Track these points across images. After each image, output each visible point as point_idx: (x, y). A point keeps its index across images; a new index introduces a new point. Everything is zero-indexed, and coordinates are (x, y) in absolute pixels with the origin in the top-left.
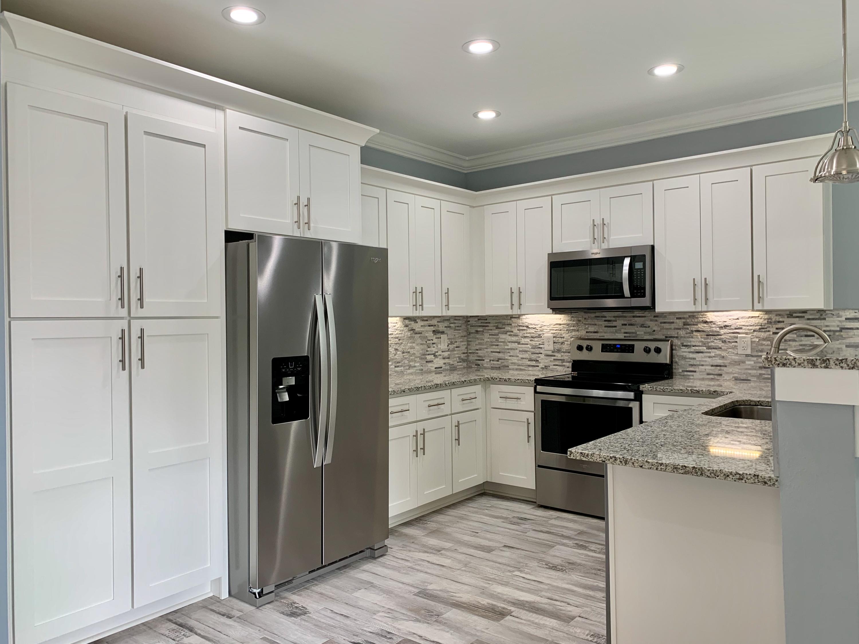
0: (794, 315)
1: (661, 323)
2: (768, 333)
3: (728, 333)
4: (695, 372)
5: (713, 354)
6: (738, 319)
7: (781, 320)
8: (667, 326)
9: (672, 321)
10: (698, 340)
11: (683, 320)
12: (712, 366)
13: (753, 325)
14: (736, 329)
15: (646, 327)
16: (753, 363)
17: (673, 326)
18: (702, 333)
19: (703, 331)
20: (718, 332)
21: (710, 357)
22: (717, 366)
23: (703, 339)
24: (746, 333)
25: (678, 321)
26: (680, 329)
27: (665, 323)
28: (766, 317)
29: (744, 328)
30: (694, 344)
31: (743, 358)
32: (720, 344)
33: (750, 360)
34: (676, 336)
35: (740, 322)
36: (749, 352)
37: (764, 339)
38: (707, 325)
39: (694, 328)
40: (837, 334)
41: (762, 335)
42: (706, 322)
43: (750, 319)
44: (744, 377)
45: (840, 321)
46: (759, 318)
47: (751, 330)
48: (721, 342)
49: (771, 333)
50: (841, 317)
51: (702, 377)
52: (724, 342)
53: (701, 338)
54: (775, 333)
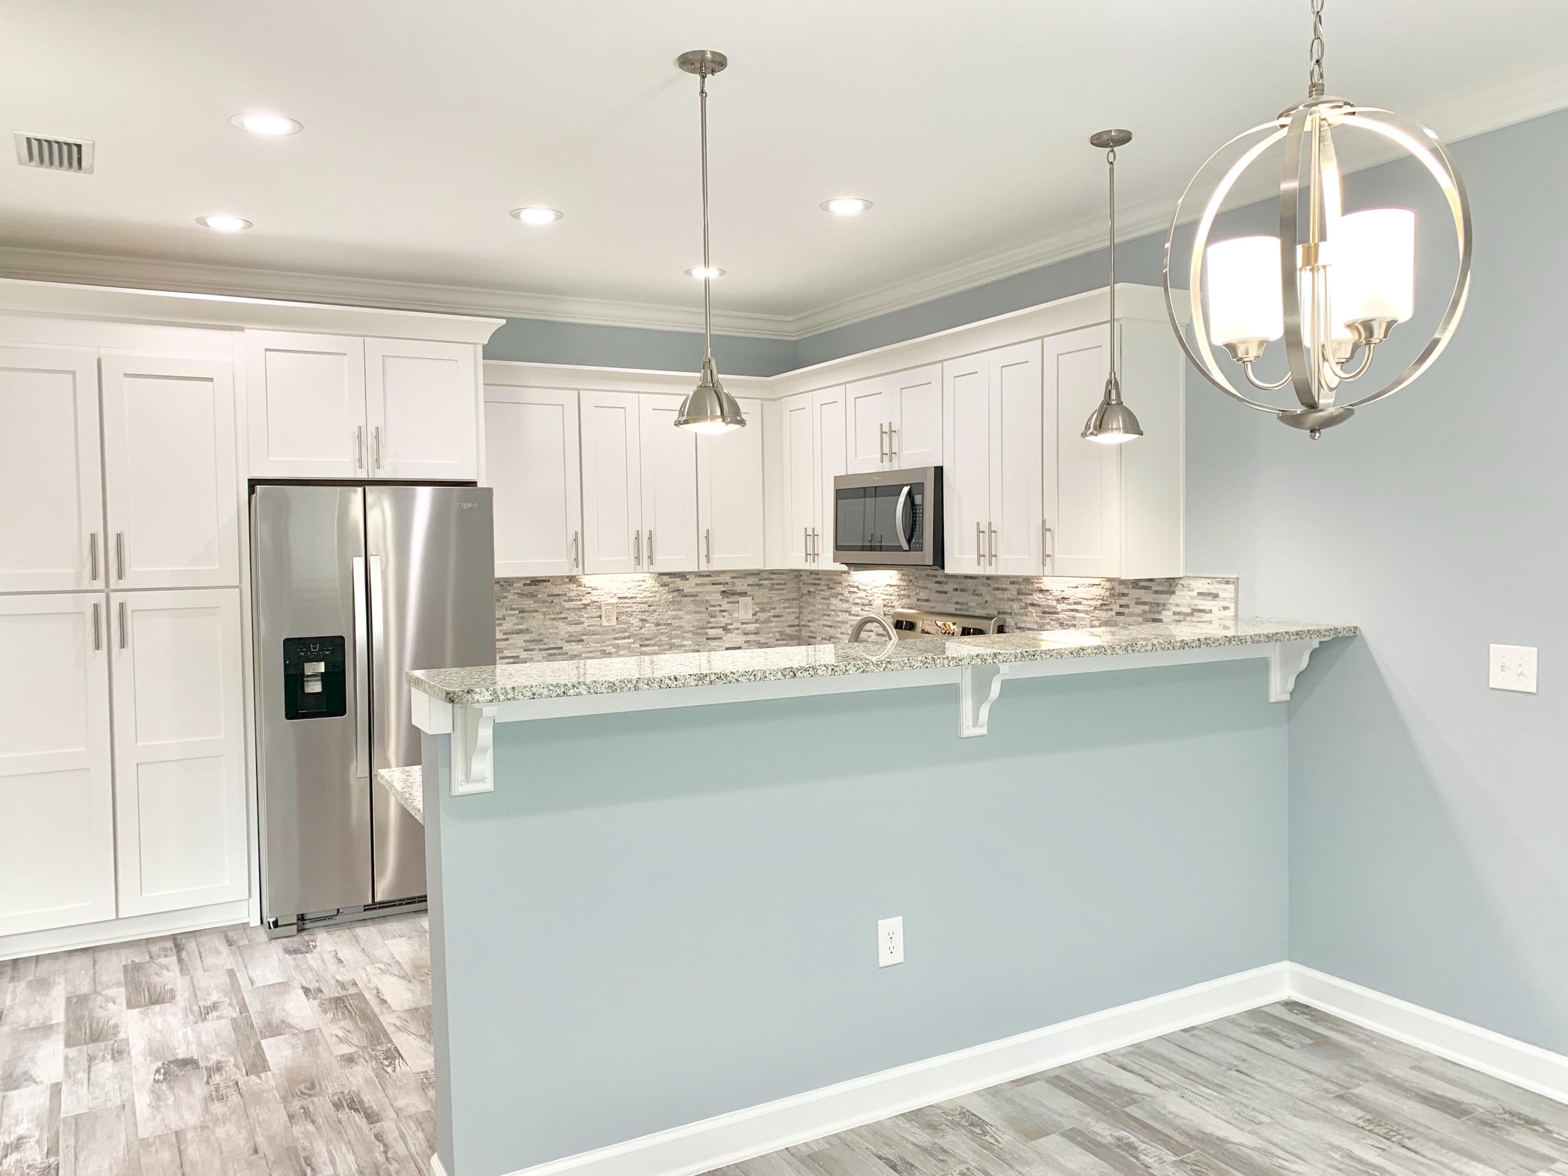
0: (1141, 584)
1: (994, 589)
2: (1110, 613)
3: (1066, 611)
6: (1077, 587)
7: (1125, 591)
8: (999, 594)
9: (1004, 586)
10: (1033, 620)
11: (1017, 586)
13: (1094, 599)
14: (1075, 603)
15: (978, 595)
17: (1006, 595)
18: (1038, 609)
19: (1039, 606)
20: (1055, 607)
23: (1038, 619)
24: (1086, 612)
25: (1011, 587)
26: (1013, 600)
27: (997, 589)
29: (1084, 602)
30: (1028, 625)
34: (1009, 611)
35: (1080, 593)
38: (1043, 595)
39: (1029, 599)
42: (1041, 591)
43: (1090, 588)
45: (1191, 597)
46: (1101, 586)
47: (1091, 606)
48: (1058, 625)
49: (1114, 613)
50: (1192, 590)
53: (1037, 616)
54: (1118, 614)
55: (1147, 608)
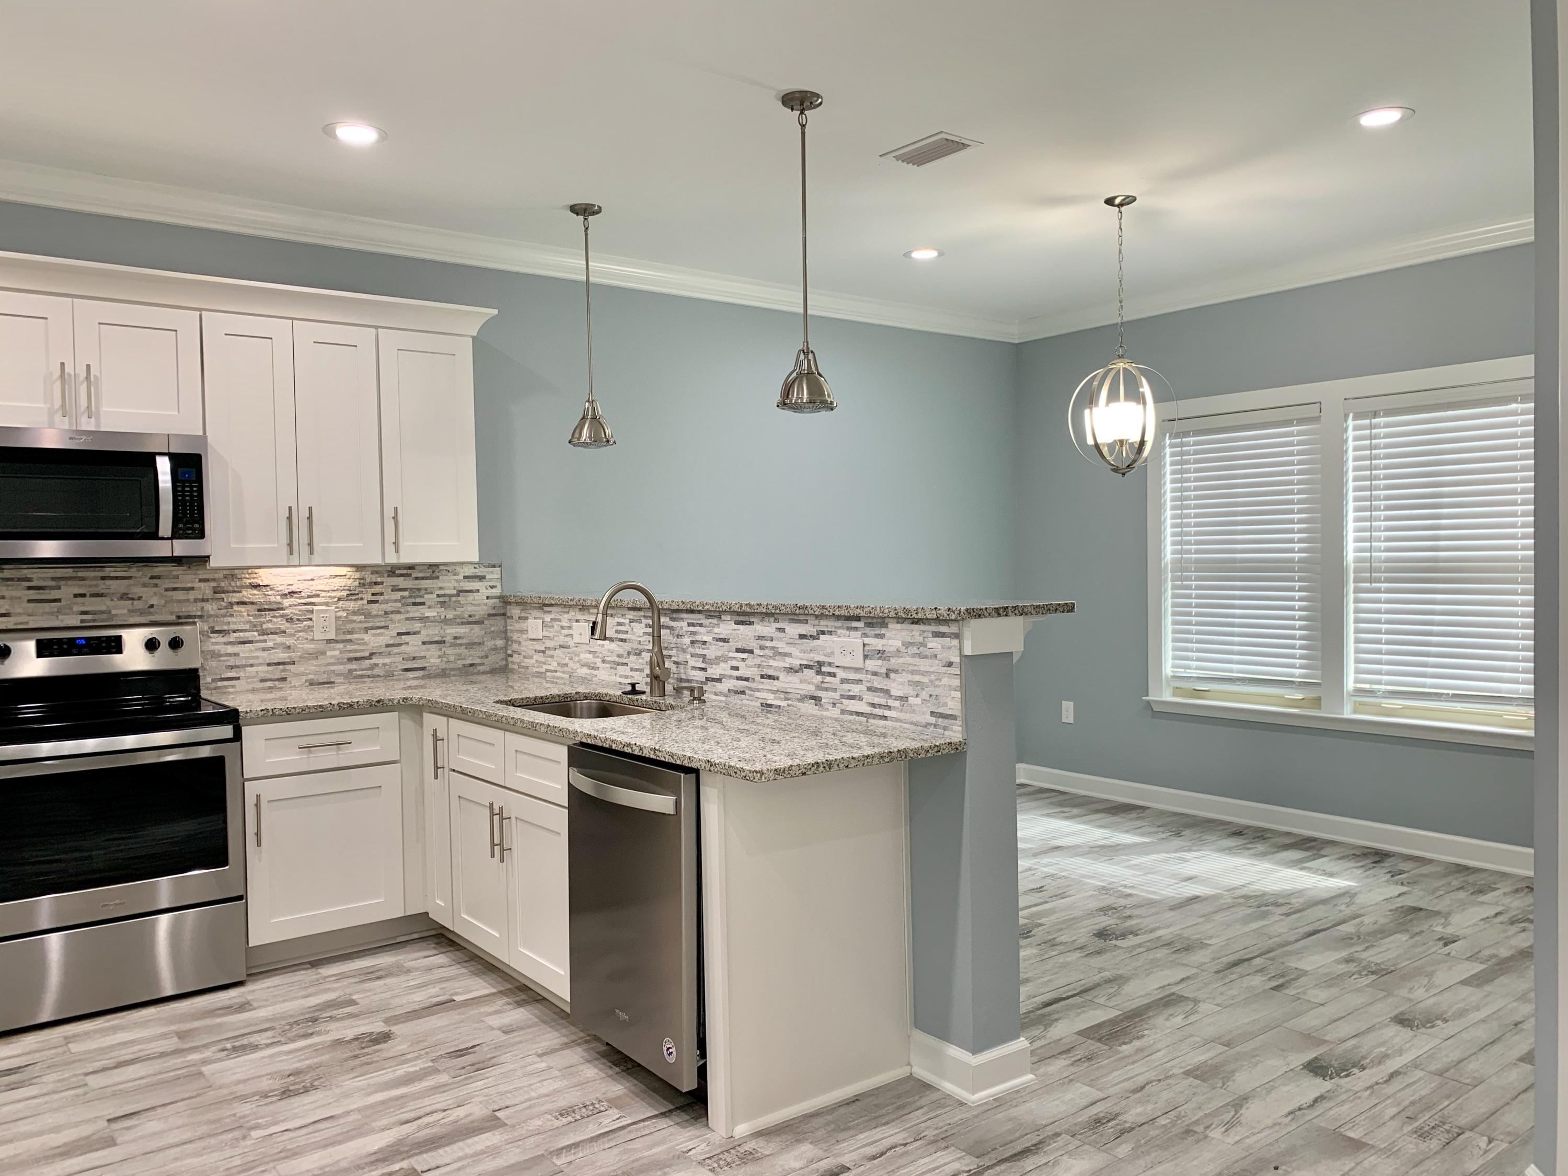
0: (398, 572)
1: (167, 590)
2: (361, 602)
3: (296, 606)
4: (238, 678)
5: (270, 644)
6: (312, 580)
7: (379, 580)
8: (180, 595)
9: (189, 585)
10: (242, 620)
11: (213, 584)
12: (269, 665)
13: (338, 590)
14: (309, 597)
15: (133, 599)
16: (337, 653)
17: (192, 595)
18: (249, 607)
19: (252, 603)
20: (280, 603)
21: (264, 649)
22: (278, 664)
23: (251, 618)
24: (327, 604)
25: (202, 585)
26: (207, 600)
27: (175, 589)
28: (357, 575)
29: (323, 594)
30: (235, 627)
31: (322, 646)
32: (284, 625)
33: (334, 649)
34: (199, 613)
35: (317, 586)
36: (332, 635)
37: (355, 613)
38: (259, 591)
39: (235, 598)
40: (454, 599)
41: (352, 605)
42: (257, 586)
43: (332, 580)
44: (324, 678)
45: (457, 581)
46: (347, 577)
47: (335, 597)
48: (285, 622)
49: (365, 602)
50: (458, 574)
51: (250, 687)
52: (290, 620)
53: (249, 615)
54: (370, 602)
55: (406, 594)
